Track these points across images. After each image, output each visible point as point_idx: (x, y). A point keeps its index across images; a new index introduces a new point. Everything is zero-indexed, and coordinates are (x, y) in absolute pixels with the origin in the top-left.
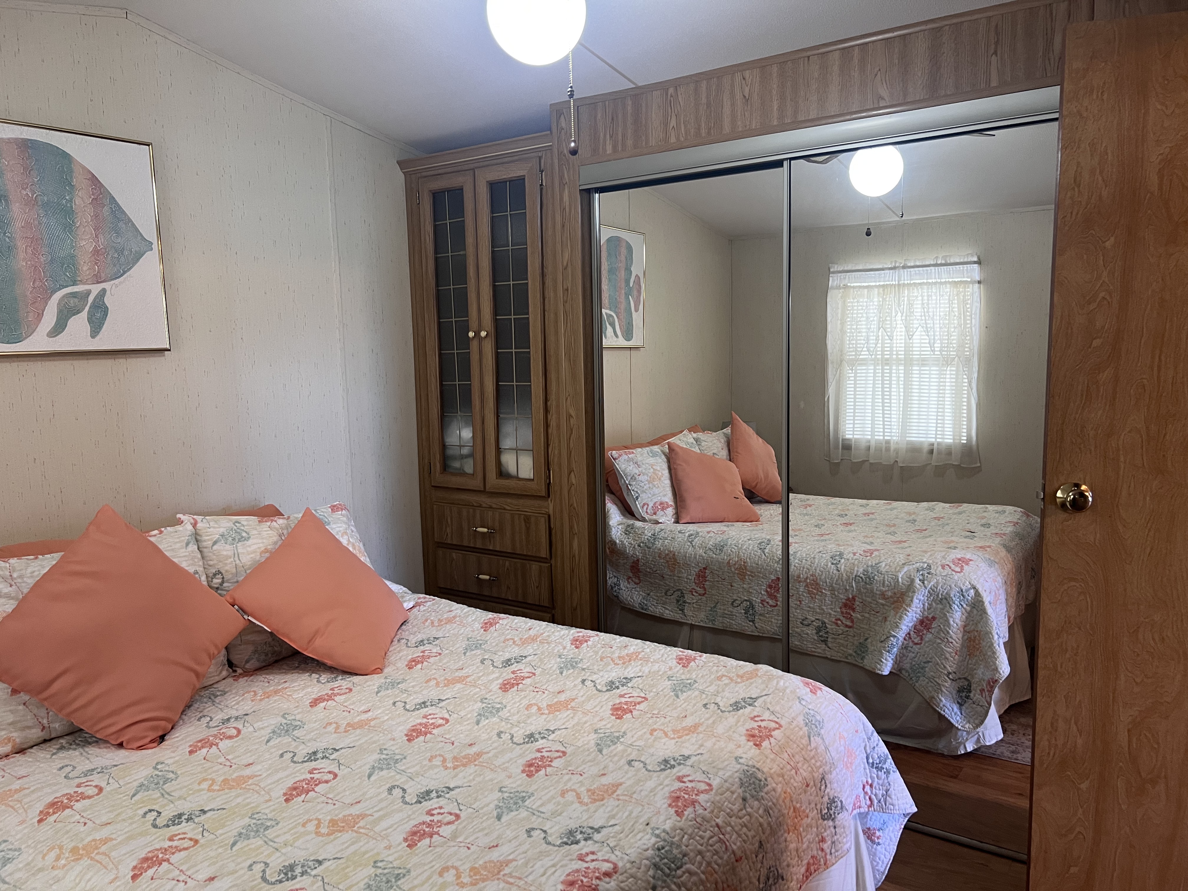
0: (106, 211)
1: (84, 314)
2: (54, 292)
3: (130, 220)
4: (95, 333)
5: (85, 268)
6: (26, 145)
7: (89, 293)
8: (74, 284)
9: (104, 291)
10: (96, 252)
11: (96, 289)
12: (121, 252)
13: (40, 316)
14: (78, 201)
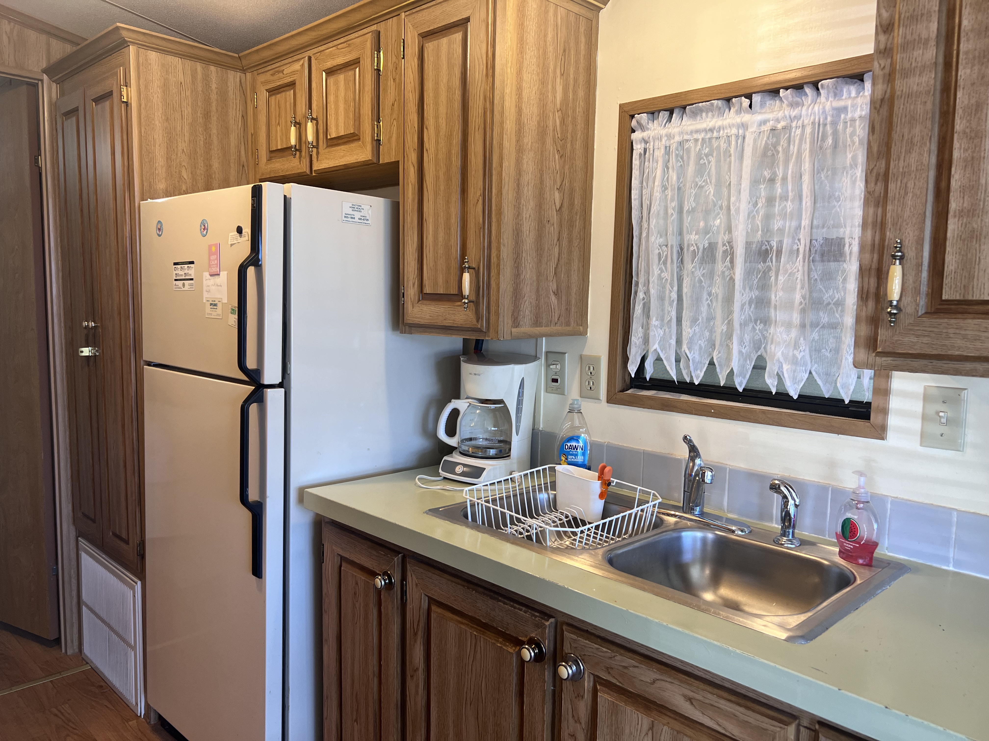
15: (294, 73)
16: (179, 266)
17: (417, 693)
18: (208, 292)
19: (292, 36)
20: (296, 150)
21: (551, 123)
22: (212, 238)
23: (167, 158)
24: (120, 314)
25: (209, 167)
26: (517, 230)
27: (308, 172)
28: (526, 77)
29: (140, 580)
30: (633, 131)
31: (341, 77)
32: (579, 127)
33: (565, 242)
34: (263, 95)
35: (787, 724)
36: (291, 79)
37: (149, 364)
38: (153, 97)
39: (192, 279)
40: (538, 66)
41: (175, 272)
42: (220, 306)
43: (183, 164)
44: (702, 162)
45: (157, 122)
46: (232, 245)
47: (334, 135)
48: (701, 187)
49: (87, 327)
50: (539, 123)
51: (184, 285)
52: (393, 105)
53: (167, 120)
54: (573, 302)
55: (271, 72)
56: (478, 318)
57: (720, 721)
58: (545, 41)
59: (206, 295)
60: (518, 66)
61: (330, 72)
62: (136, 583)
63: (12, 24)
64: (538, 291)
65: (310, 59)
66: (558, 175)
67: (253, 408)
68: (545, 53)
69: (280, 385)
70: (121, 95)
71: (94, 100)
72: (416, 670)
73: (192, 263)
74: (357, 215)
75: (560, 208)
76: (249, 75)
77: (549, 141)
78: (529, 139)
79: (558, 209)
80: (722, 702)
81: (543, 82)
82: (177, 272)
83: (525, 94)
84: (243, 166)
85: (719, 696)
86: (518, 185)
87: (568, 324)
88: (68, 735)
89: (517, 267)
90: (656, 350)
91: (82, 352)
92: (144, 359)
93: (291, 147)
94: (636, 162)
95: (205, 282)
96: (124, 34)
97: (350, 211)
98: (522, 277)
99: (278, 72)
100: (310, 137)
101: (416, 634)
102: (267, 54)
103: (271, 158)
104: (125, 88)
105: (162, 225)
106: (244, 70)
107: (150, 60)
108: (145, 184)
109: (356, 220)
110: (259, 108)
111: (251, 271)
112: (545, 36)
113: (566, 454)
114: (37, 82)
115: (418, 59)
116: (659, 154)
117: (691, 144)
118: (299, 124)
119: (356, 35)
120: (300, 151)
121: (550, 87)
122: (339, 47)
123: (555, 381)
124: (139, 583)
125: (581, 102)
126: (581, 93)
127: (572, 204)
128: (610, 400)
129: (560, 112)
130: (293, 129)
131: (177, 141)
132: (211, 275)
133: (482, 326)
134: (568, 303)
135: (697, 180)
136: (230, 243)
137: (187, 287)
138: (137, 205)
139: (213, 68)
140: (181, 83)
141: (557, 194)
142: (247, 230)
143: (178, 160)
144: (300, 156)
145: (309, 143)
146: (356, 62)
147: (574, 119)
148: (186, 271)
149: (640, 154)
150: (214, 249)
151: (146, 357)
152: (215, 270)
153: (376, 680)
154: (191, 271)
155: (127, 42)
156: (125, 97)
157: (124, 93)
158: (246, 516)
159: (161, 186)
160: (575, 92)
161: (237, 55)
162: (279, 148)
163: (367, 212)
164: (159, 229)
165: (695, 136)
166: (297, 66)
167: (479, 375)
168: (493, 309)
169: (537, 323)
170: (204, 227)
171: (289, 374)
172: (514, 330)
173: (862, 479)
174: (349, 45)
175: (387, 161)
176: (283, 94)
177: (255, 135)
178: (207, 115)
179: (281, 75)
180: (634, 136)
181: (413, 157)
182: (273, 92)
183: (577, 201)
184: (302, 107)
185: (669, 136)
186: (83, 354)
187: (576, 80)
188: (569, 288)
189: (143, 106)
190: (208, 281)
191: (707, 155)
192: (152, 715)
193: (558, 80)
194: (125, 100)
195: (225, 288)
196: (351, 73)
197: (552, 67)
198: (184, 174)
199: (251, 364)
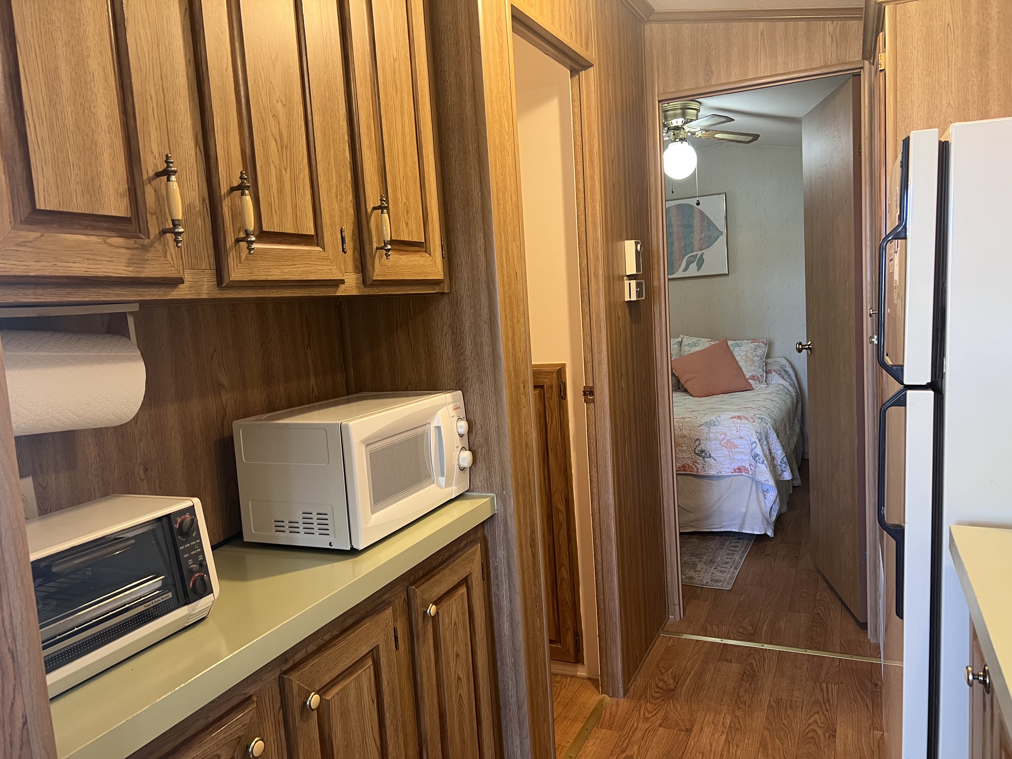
0: (705, 223)
1: (695, 263)
2: (686, 256)
3: (714, 225)
4: (698, 270)
5: (696, 246)
6: (678, 206)
7: (697, 255)
8: (693, 252)
9: (703, 253)
10: (701, 239)
11: (700, 253)
12: (710, 238)
13: (680, 265)
14: (695, 222)
38: (912, 53)
63: (835, 22)
88: (818, 713)
107: (909, 12)
114: (859, 71)
131: (941, 94)
140: (948, 25)
143: (942, 117)
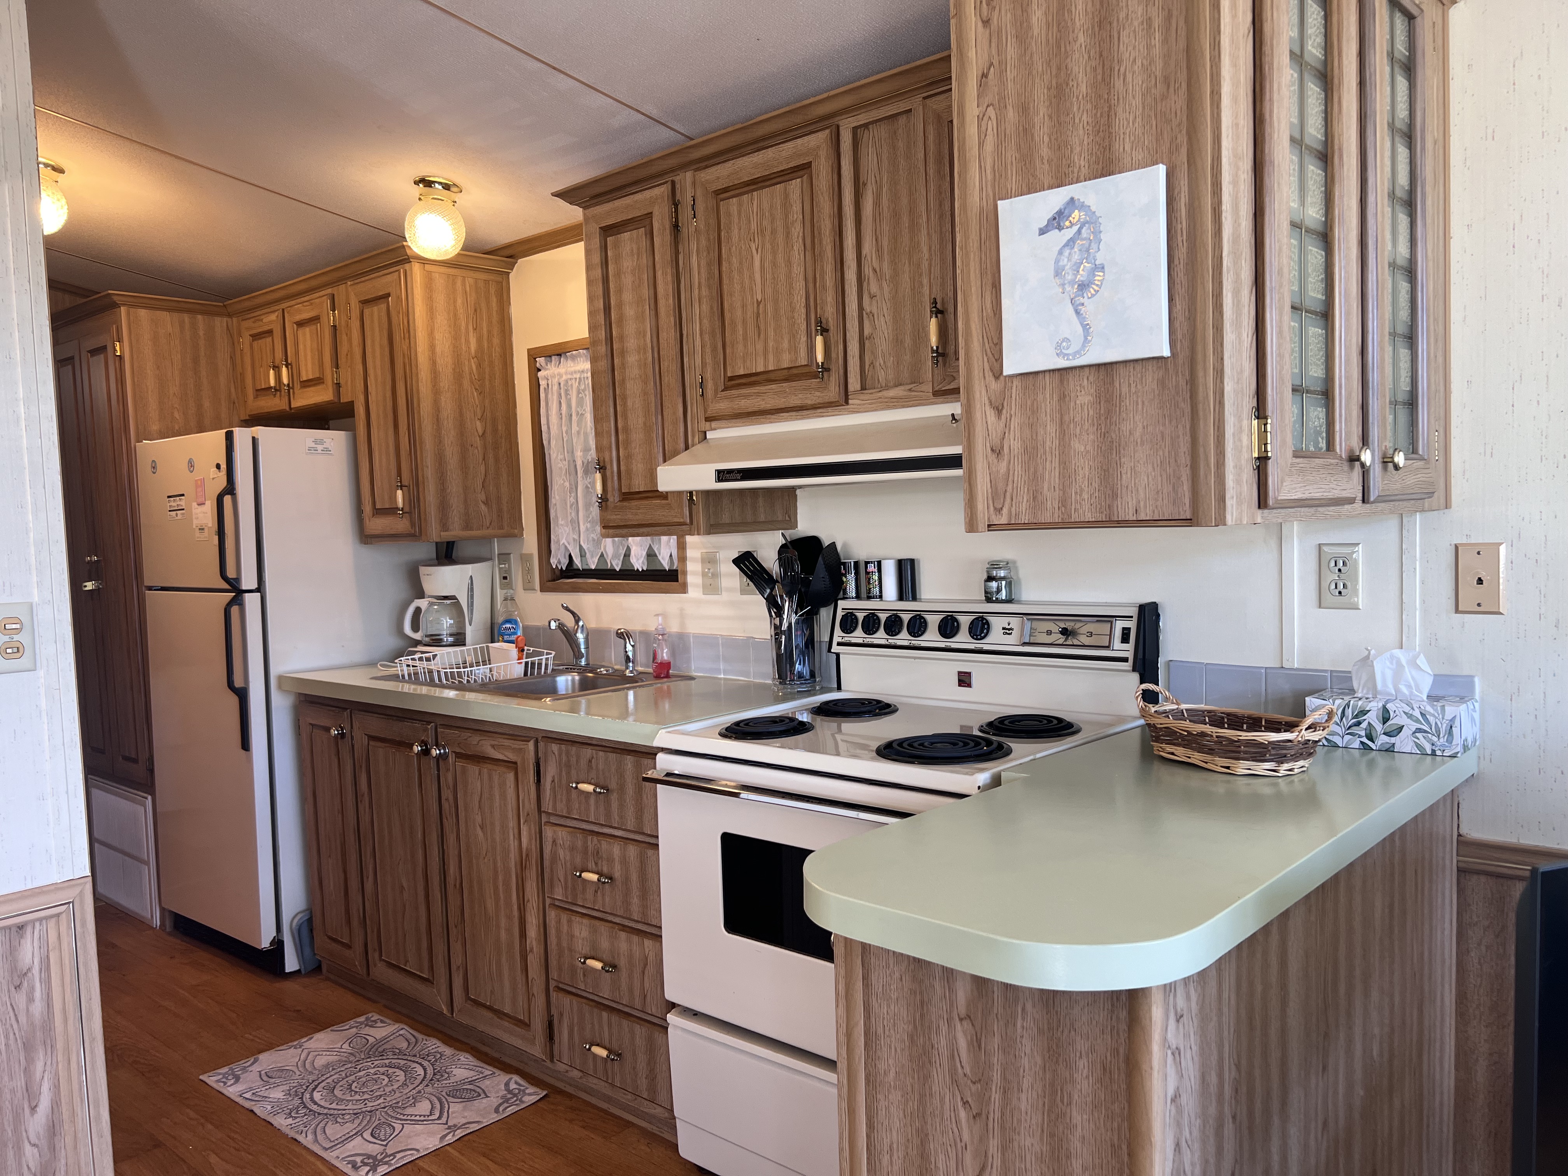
15: (271, 322)
16: (172, 499)
17: (365, 812)
18: (197, 518)
19: (266, 293)
20: (276, 390)
21: (467, 369)
22: (197, 475)
23: (159, 402)
24: (121, 545)
25: (200, 406)
26: (439, 454)
27: (288, 409)
28: (438, 336)
29: (150, 794)
30: (539, 370)
31: (307, 330)
32: (496, 368)
33: (491, 461)
34: (246, 340)
35: (528, 741)
36: (269, 328)
37: (150, 588)
39: (183, 509)
40: (450, 326)
41: (169, 504)
42: (206, 530)
43: (175, 406)
44: (580, 395)
45: (149, 371)
46: (213, 479)
47: (305, 379)
48: (582, 414)
49: (90, 562)
50: (454, 369)
51: (177, 515)
52: (347, 355)
53: (158, 368)
54: (505, 509)
55: (253, 320)
56: (413, 525)
57: (507, 753)
58: (455, 306)
59: (195, 522)
60: (429, 329)
61: (300, 324)
62: (146, 798)
64: (466, 501)
65: (283, 310)
66: (478, 408)
67: (235, 610)
68: (455, 315)
69: (258, 590)
70: (115, 350)
71: (88, 352)
72: (363, 795)
73: (183, 495)
74: (320, 447)
75: (483, 434)
76: (235, 319)
77: (466, 383)
78: (446, 381)
79: (481, 434)
80: (505, 741)
81: (456, 337)
82: (171, 504)
83: (438, 350)
84: (234, 403)
85: (504, 738)
86: (438, 420)
87: (501, 527)
89: (443, 484)
90: (564, 544)
91: (86, 586)
92: (145, 584)
93: (271, 388)
94: (542, 395)
95: (194, 511)
96: (115, 298)
97: (313, 445)
98: (448, 491)
99: (259, 320)
100: (285, 380)
101: (361, 767)
102: (247, 304)
103: (257, 395)
104: (118, 343)
105: (156, 464)
106: (230, 315)
108: (140, 427)
109: (319, 451)
110: (245, 351)
111: (227, 499)
112: (455, 301)
113: (502, 635)
115: (360, 321)
116: (555, 388)
117: (573, 381)
118: (278, 367)
119: (317, 295)
120: (280, 390)
121: (463, 340)
122: (305, 304)
123: (505, 578)
124: (150, 797)
125: (497, 348)
126: (496, 341)
127: (495, 430)
128: (542, 590)
129: (475, 359)
130: (272, 372)
132: (198, 505)
133: (415, 531)
134: (500, 511)
135: (578, 409)
136: (211, 477)
137: (179, 517)
138: (133, 446)
139: (199, 317)
141: (478, 423)
142: (224, 466)
144: (280, 396)
145: (285, 385)
146: (315, 319)
147: (491, 363)
148: (179, 503)
149: (545, 389)
150: (199, 482)
151: (147, 583)
152: (201, 500)
153: (340, 816)
154: (182, 502)
155: (117, 304)
156: (119, 352)
157: (118, 348)
158: (234, 700)
159: (155, 427)
160: (490, 341)
161: (221, 304)
162: (263, 387)
163: (328, 444)
164: (154, 468)
165: (575, 376)
166: (273, 317)
167: (430, 575)
168: (423, 517)
169: (467, 526)
170: (191, 465)
171: (264, 582)
172: (442, 533)
173: (660, 618)
174: (311, 304)
175: (346, 400)
176: (263, 340)
177: (242, 374)
178: (196, 360)
179: (260, 323)
180: (540, 374)
181: (362, 398)
182: (256, 337)
183: (501, 428)
184: (279, 354)
185: (560, 375)
186: (87, 589)
187: (489, 332)
188: (499, 499)
189: (135, 357)
190: (197, 510)
191: (584, 391)
192: (167, 914)
193: (471, 334)
194: (118, 354)
195: (209, 514)
196: (314, 327)
197: (463, 325)
198: (176, 415)
199: (231, 573)
